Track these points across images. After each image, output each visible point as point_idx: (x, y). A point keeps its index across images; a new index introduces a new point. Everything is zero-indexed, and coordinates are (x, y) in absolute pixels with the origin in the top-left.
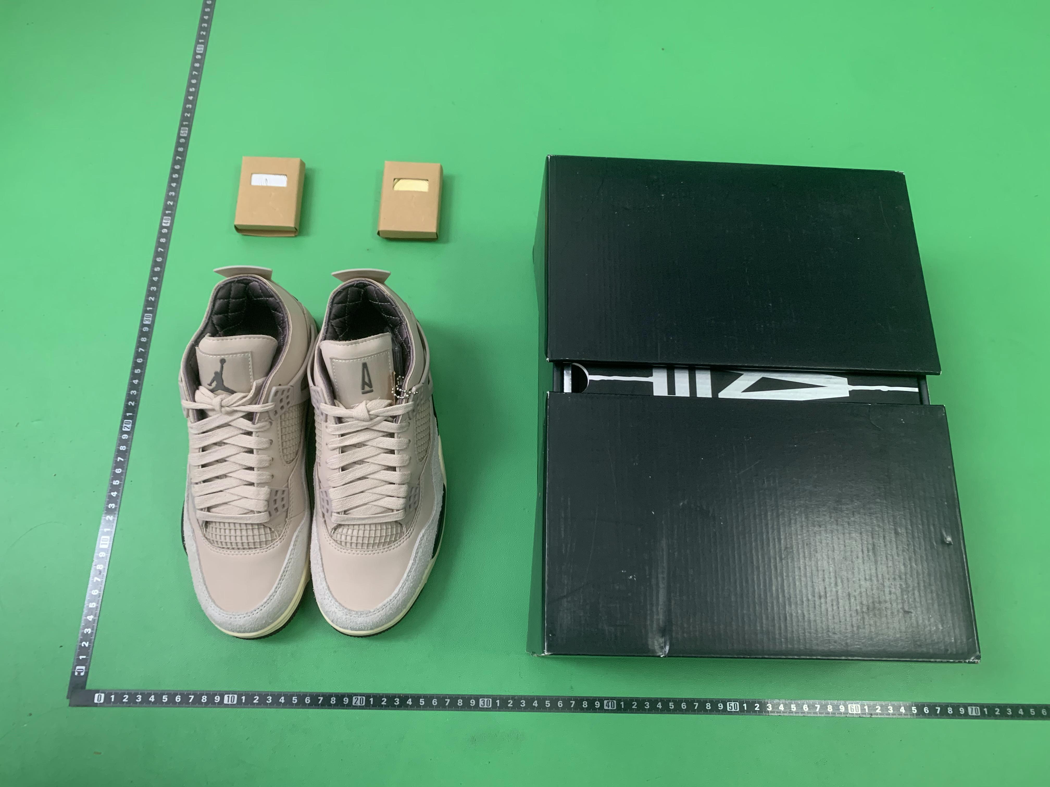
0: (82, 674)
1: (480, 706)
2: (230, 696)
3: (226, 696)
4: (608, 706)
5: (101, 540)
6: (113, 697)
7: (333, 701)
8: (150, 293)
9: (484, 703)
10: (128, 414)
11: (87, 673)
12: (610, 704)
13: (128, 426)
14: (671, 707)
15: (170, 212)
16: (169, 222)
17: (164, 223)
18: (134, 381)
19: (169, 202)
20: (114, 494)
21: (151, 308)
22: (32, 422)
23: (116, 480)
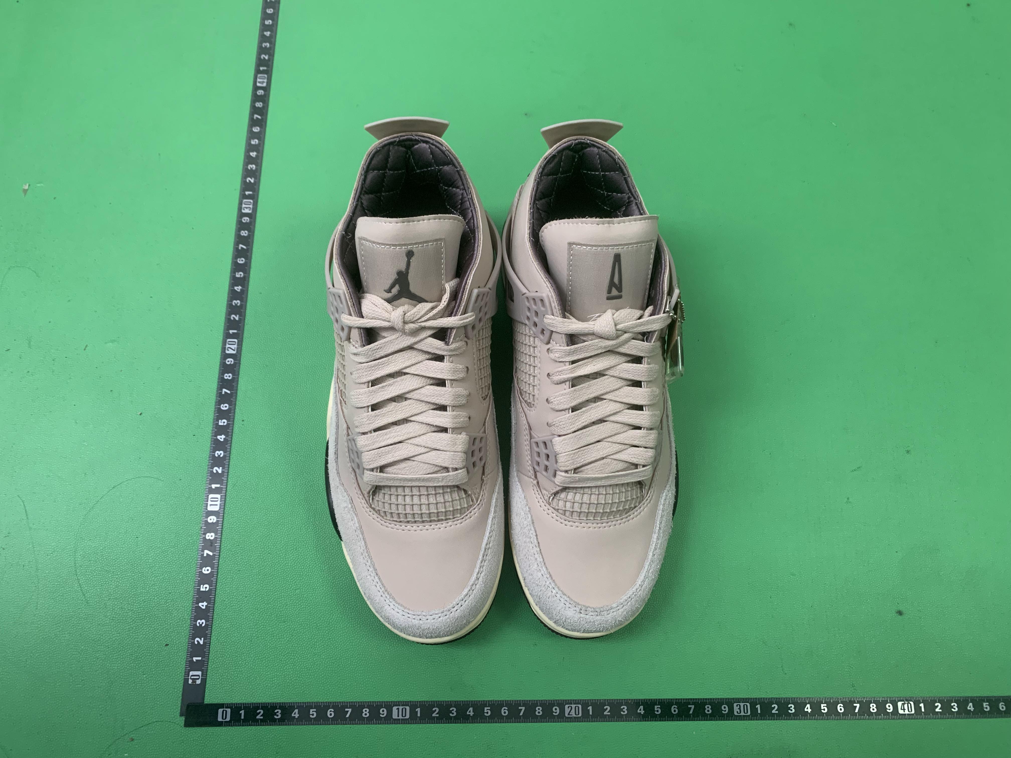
0: (198, 682)
1: (736, 713)
2: (401, 708)
3: (395, 708)
4: (904, 710)
5: (209, 499)
6: (242, 712)
7: (539, 711)
8: (247, 173)
9: (740, 709)
10: (231, 332)
11: (204, 681)
12: (906, 706)
13: (233, 347)
14: (987, 708)
15: (265, 68)
16: (265, 81)
17: (259, 82)
18: (236, 288)
19: (263, 56)
20: (221, 438)
21: (251, 193)
22: (106, 343)
23: (222, 419)
